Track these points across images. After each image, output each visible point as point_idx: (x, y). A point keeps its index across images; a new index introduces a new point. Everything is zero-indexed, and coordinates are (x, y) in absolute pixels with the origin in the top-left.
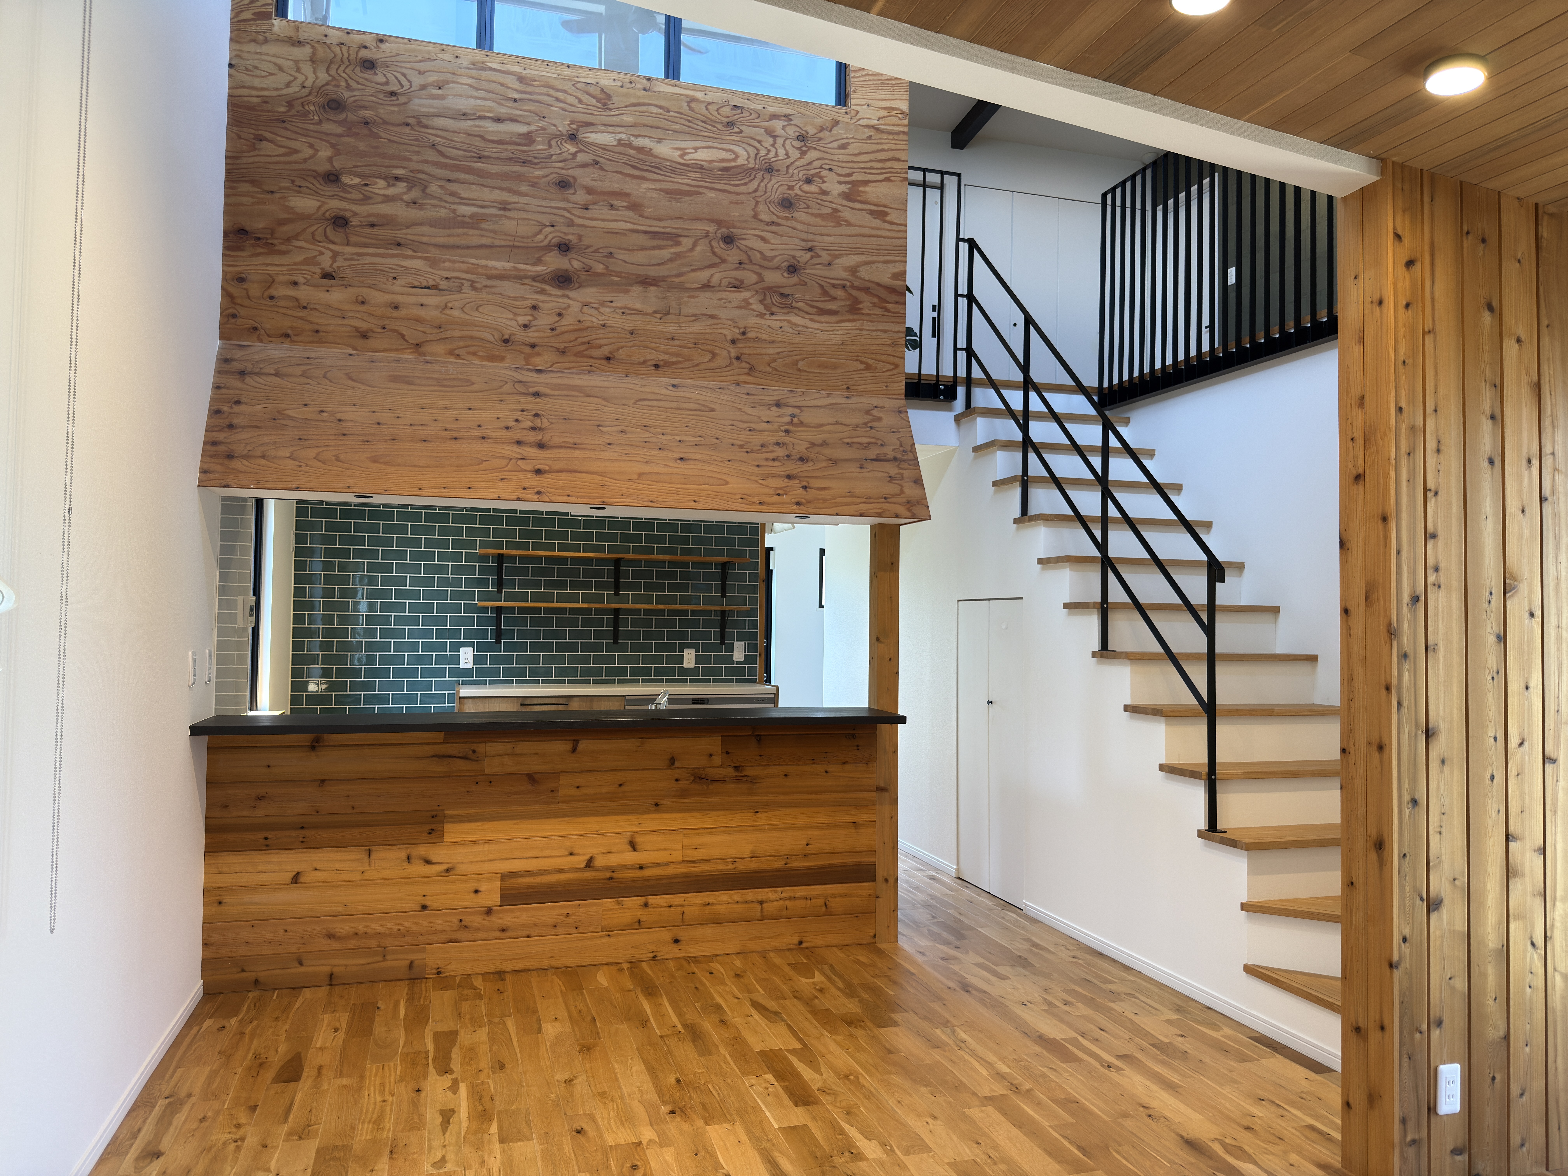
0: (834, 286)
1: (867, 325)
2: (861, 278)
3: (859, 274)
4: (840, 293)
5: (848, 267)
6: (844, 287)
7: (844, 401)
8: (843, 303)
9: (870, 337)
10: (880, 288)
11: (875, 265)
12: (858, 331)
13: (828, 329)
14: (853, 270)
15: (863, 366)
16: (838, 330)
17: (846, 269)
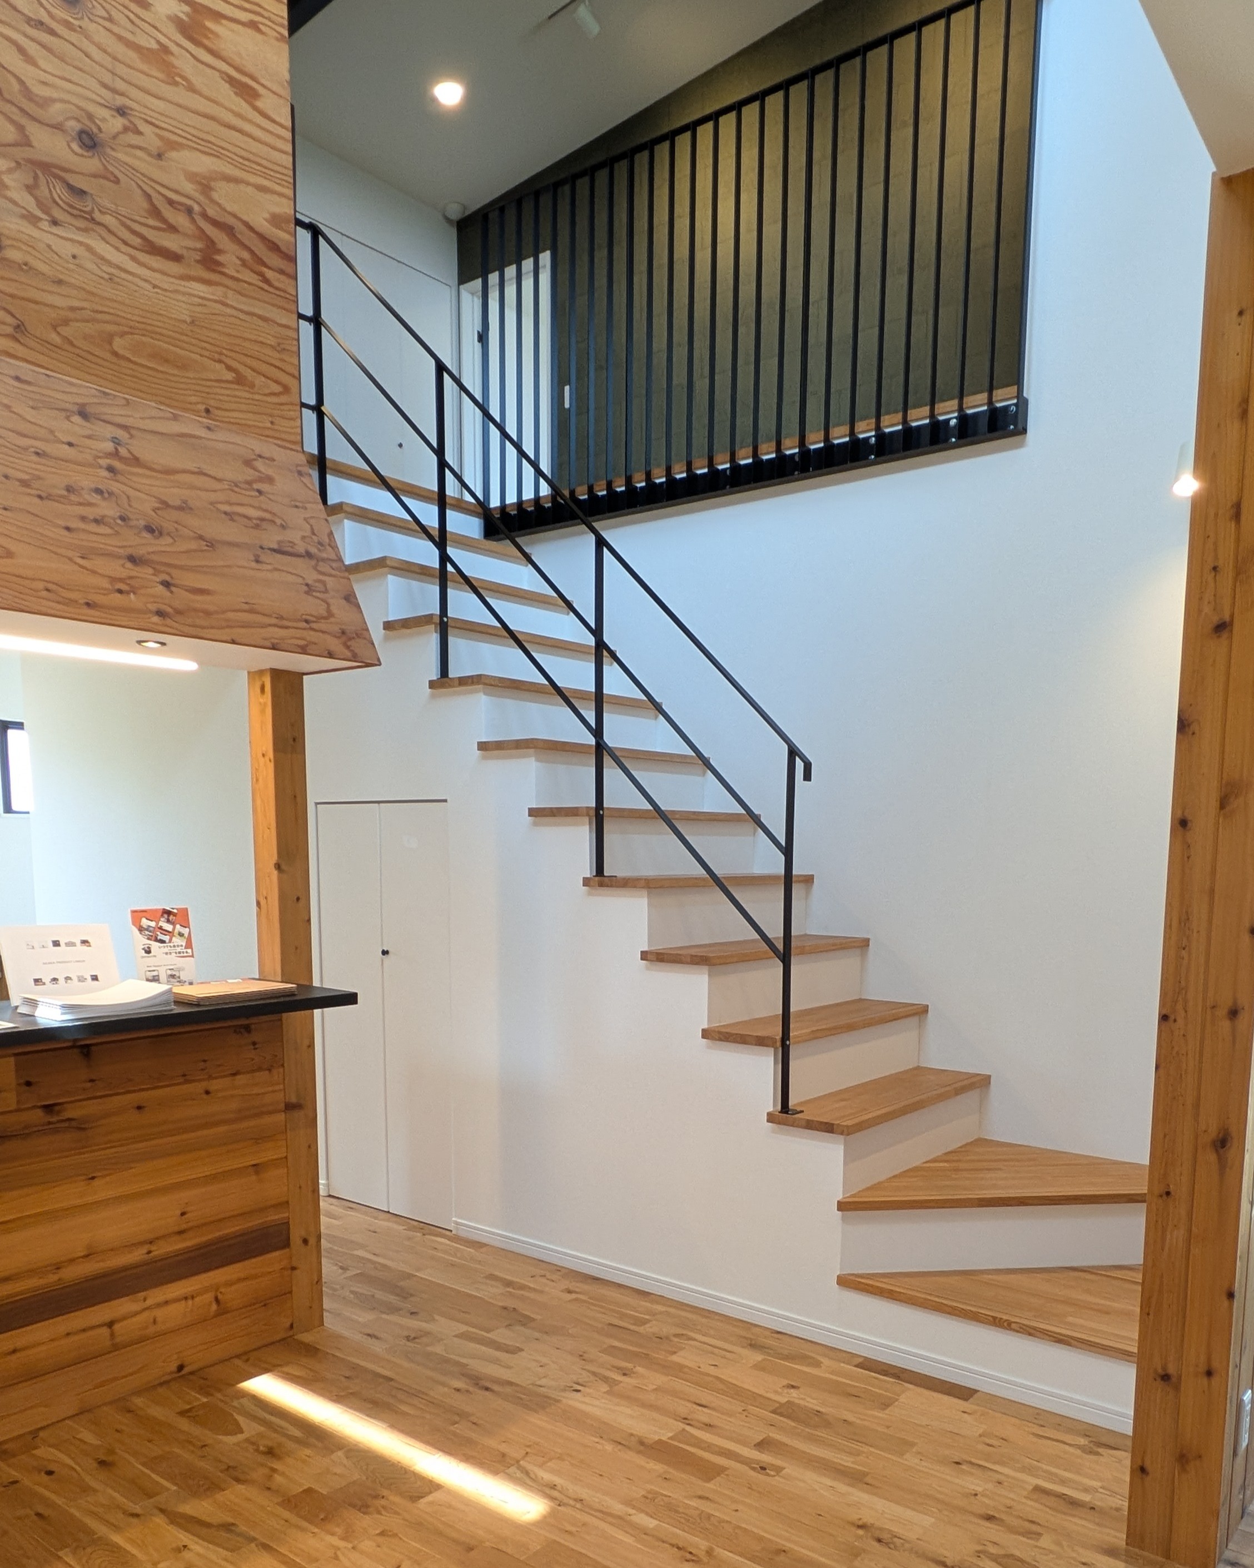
0: (171, 202)
1: (232, 299)
2: (219, 205)
3: (215, 196)
4: (180, 220)
5: (195, 174)
6: (189, 211)
7: (203, 433)
8: (190, 243)
9: (238, 322)
10: (252, 234)
11: (242, 187)
12: (220, 306)
13: (166, 286)
14: (205, 185)
15: (230, 376)
16: (184, 294)
17: (192, 177)
